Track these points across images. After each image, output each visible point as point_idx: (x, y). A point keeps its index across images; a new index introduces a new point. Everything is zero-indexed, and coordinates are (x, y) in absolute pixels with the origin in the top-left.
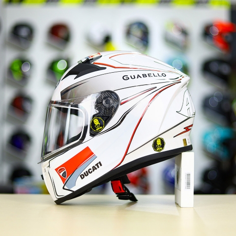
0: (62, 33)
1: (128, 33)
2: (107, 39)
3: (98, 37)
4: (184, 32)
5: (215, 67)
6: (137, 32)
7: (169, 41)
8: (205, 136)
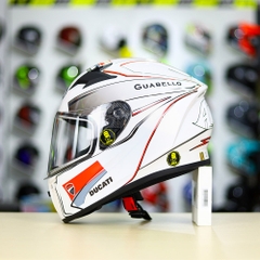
0: (73, 37)
1: (145, 37)
2: (122, 44)
3: (112, 41)
4: (207, 36)
5: (240, 74)
6: (155, 36)
7: (190, 46)
8: (230, 150)
